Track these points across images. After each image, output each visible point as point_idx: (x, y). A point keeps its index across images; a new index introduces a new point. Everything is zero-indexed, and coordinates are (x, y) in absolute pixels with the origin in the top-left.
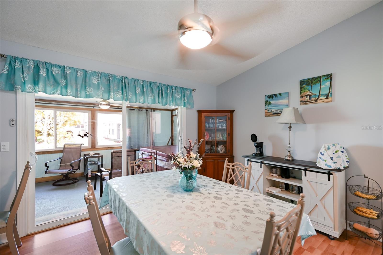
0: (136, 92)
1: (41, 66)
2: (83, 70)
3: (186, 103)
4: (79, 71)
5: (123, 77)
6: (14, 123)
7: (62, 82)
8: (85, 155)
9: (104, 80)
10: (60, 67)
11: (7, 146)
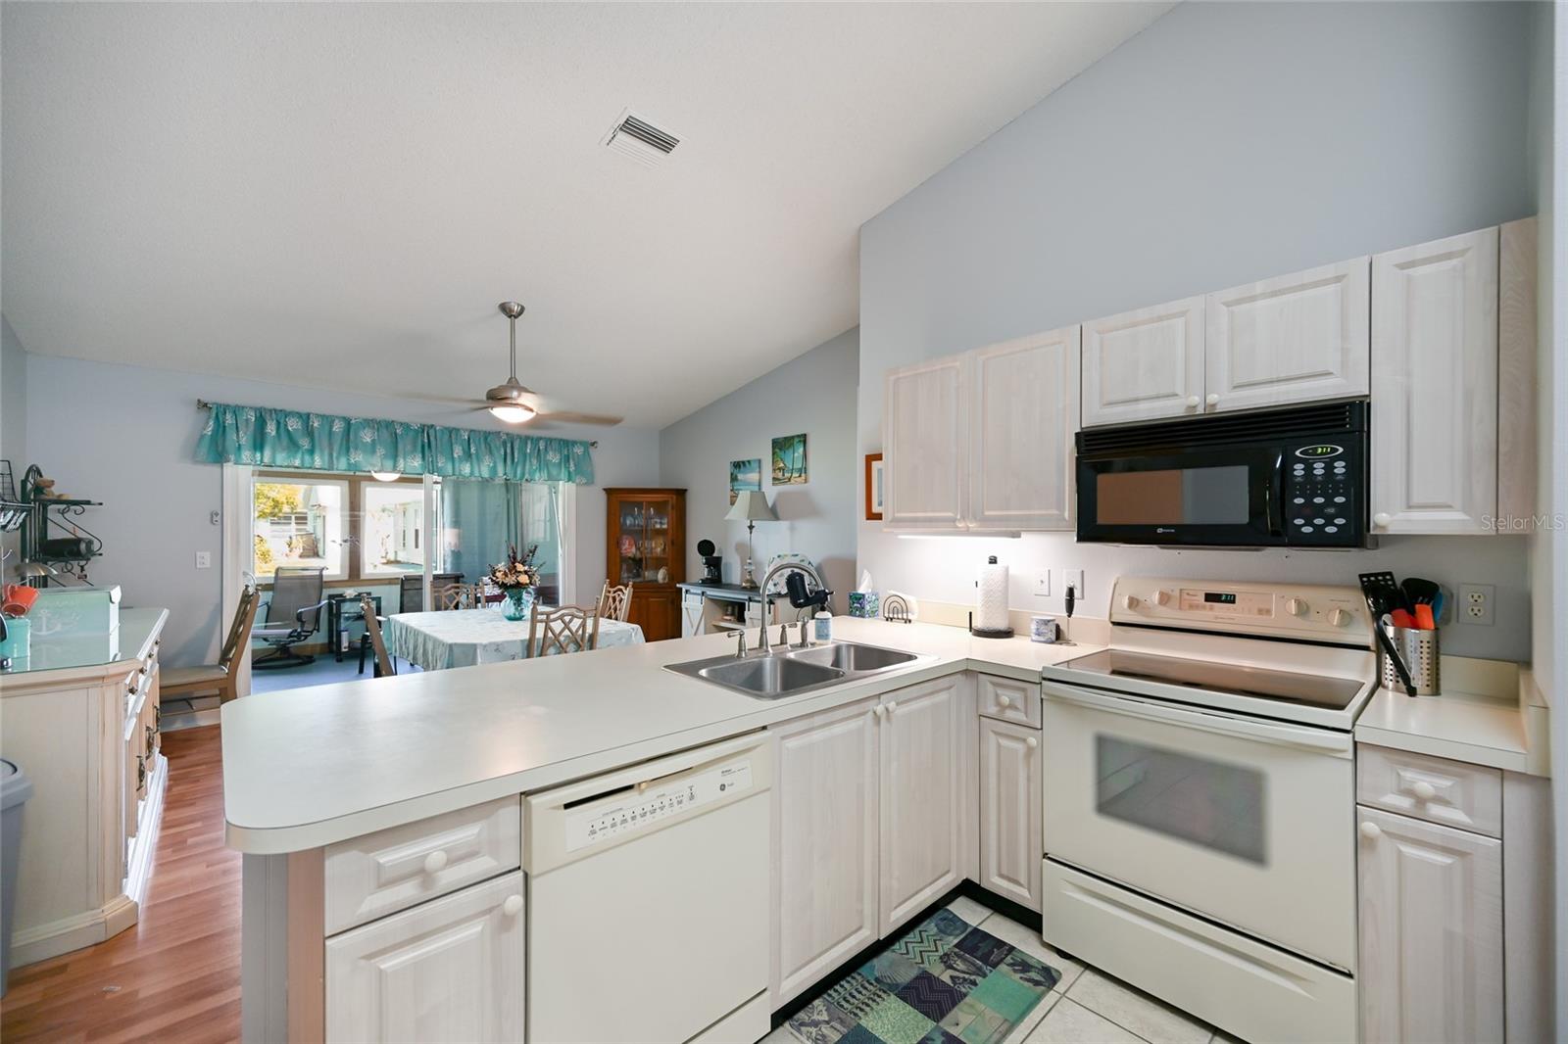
0: (452, 454)
1: (268, 417)
2: (344, 418)
3: (573, 475)
4: (337, 421)
5: (424, 426)
6: (218, 518)
7: (305, 443)
8: (331, 597)
9: (385, 434)
10: (299, 415)
11: (206, 559)
